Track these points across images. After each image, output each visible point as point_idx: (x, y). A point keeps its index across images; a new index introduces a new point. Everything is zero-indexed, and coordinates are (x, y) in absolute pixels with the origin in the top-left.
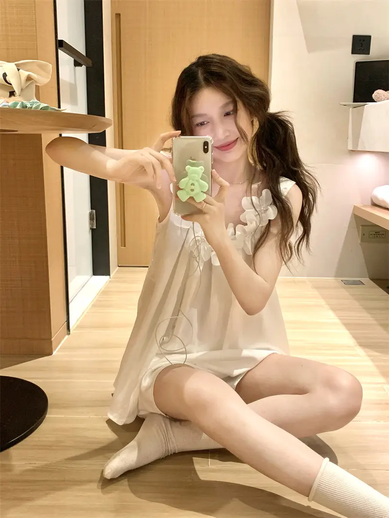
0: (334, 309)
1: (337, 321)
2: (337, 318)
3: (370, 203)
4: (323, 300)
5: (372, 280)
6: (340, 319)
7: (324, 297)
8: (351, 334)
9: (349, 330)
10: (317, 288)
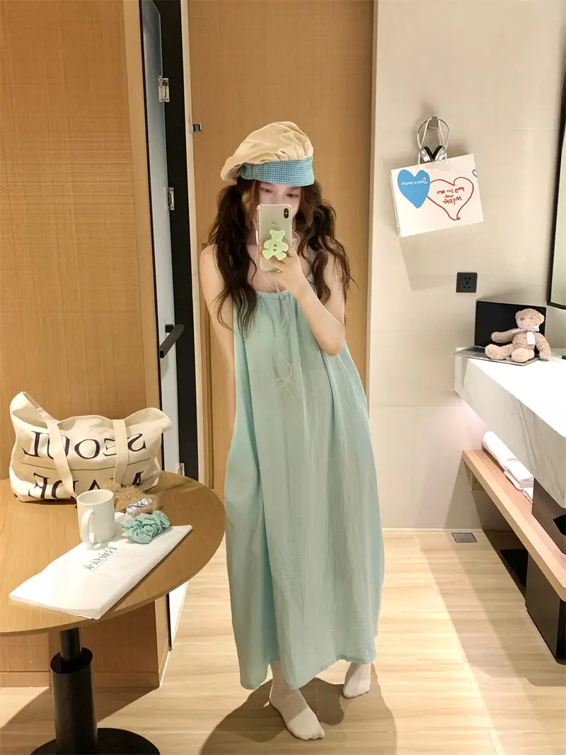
0: (444, 594)
1: (447, 616)
2: (446, 610)
3: (480, 448)
4: (431, 575)
5: (485, 531)
6: (449, 612)
7: (434, 571)
8: (461, 638)
9: (458, 631)
10: (426, 550)
